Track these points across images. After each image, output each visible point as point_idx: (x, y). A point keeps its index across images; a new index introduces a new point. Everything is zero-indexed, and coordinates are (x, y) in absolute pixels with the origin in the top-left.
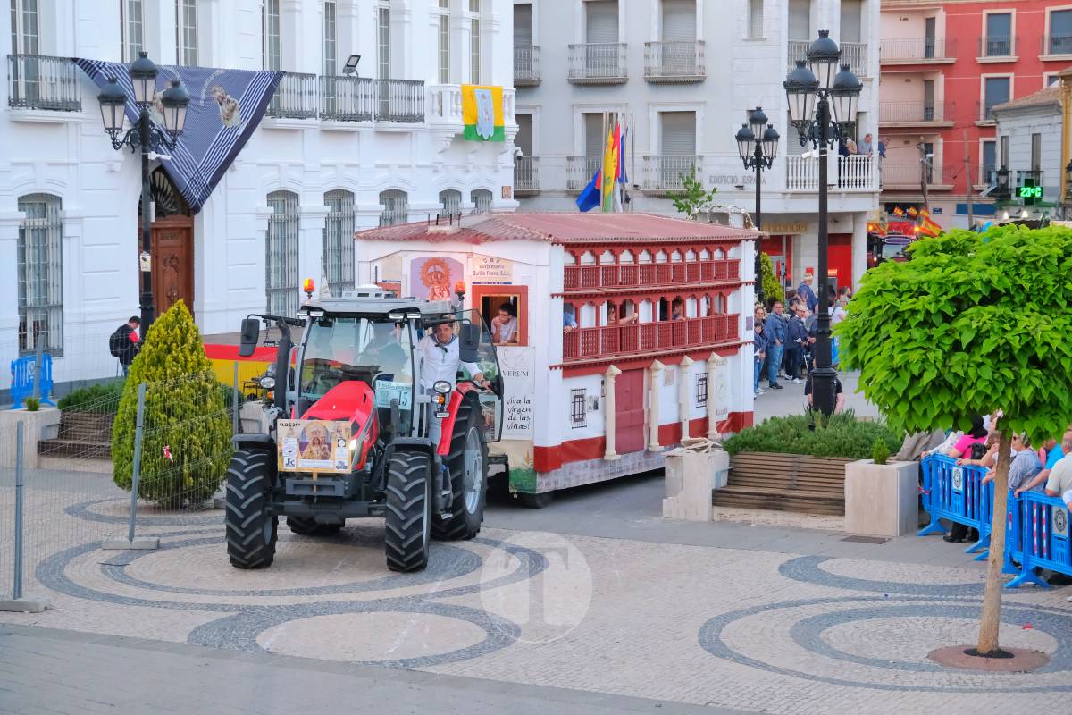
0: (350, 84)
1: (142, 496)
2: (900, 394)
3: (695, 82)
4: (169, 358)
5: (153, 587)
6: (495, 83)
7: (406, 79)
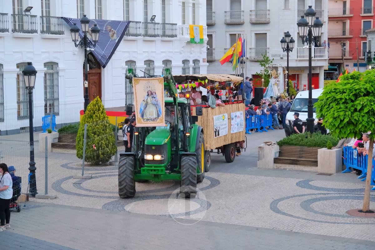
0: (152, 25)
1: (86, 161)
2: (337, 126)
3: (267, 23)
4: (94, 116)
5: (90, 191)
6: (200, 24)
7: (171, 23)
